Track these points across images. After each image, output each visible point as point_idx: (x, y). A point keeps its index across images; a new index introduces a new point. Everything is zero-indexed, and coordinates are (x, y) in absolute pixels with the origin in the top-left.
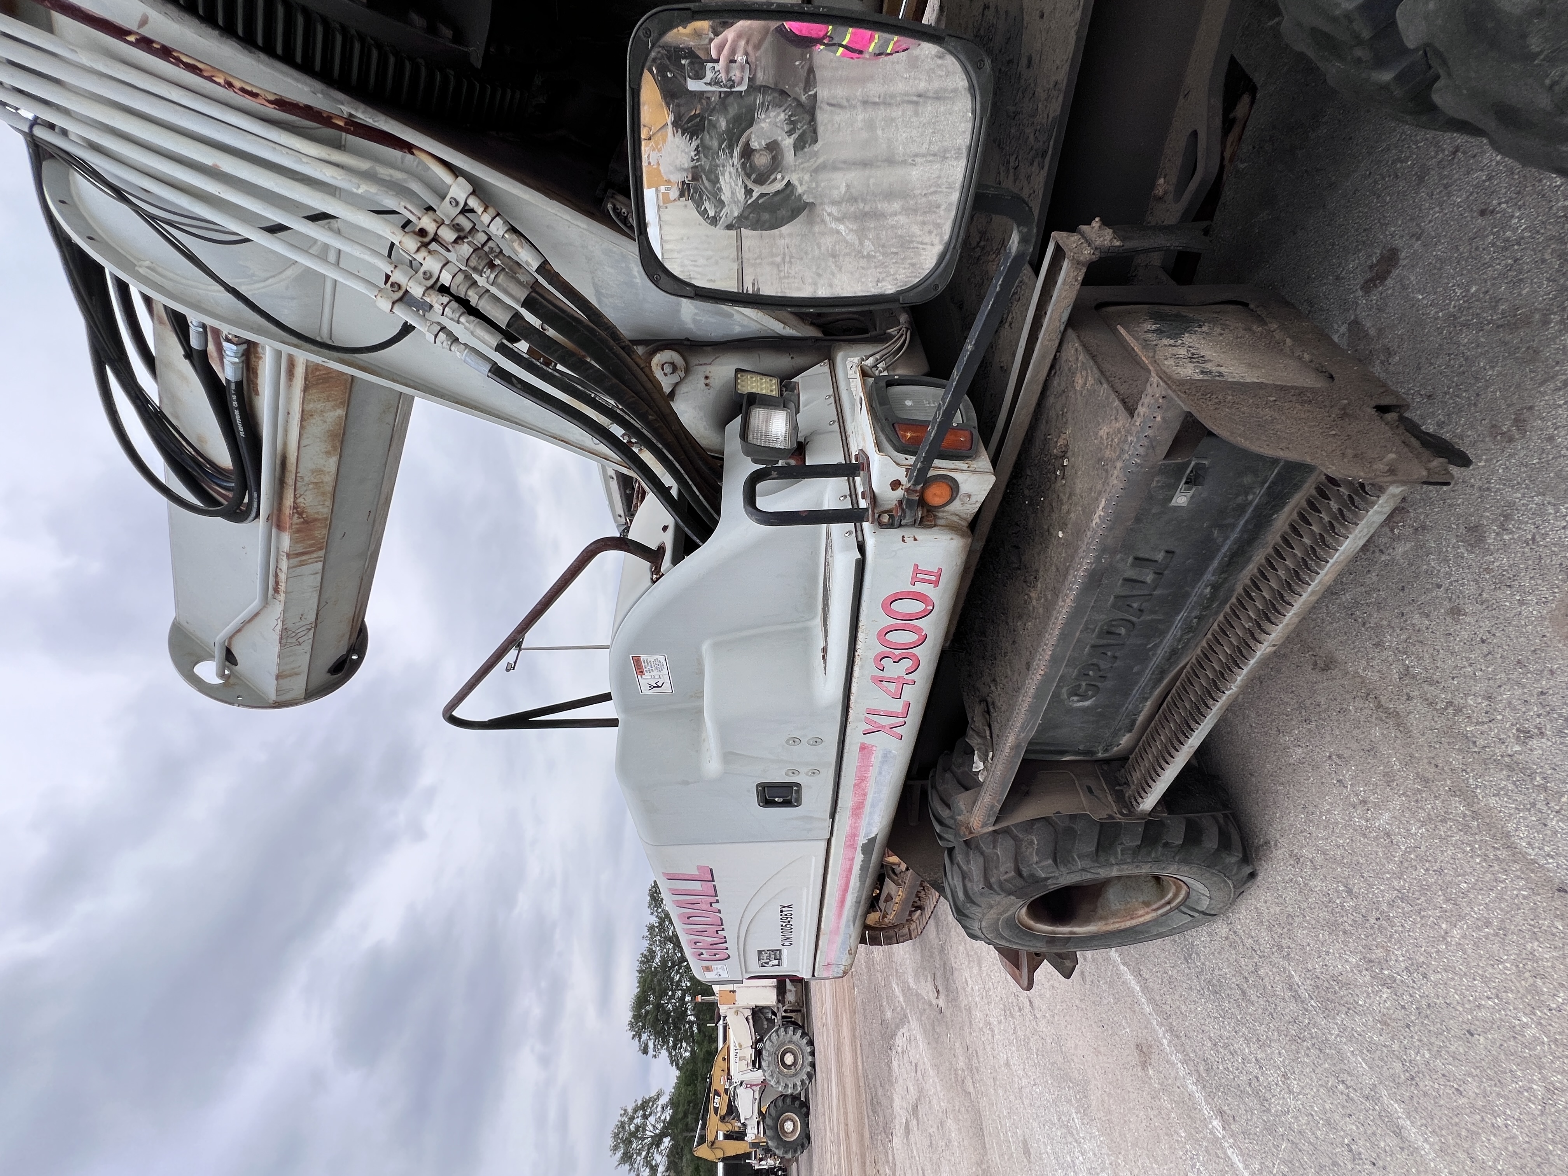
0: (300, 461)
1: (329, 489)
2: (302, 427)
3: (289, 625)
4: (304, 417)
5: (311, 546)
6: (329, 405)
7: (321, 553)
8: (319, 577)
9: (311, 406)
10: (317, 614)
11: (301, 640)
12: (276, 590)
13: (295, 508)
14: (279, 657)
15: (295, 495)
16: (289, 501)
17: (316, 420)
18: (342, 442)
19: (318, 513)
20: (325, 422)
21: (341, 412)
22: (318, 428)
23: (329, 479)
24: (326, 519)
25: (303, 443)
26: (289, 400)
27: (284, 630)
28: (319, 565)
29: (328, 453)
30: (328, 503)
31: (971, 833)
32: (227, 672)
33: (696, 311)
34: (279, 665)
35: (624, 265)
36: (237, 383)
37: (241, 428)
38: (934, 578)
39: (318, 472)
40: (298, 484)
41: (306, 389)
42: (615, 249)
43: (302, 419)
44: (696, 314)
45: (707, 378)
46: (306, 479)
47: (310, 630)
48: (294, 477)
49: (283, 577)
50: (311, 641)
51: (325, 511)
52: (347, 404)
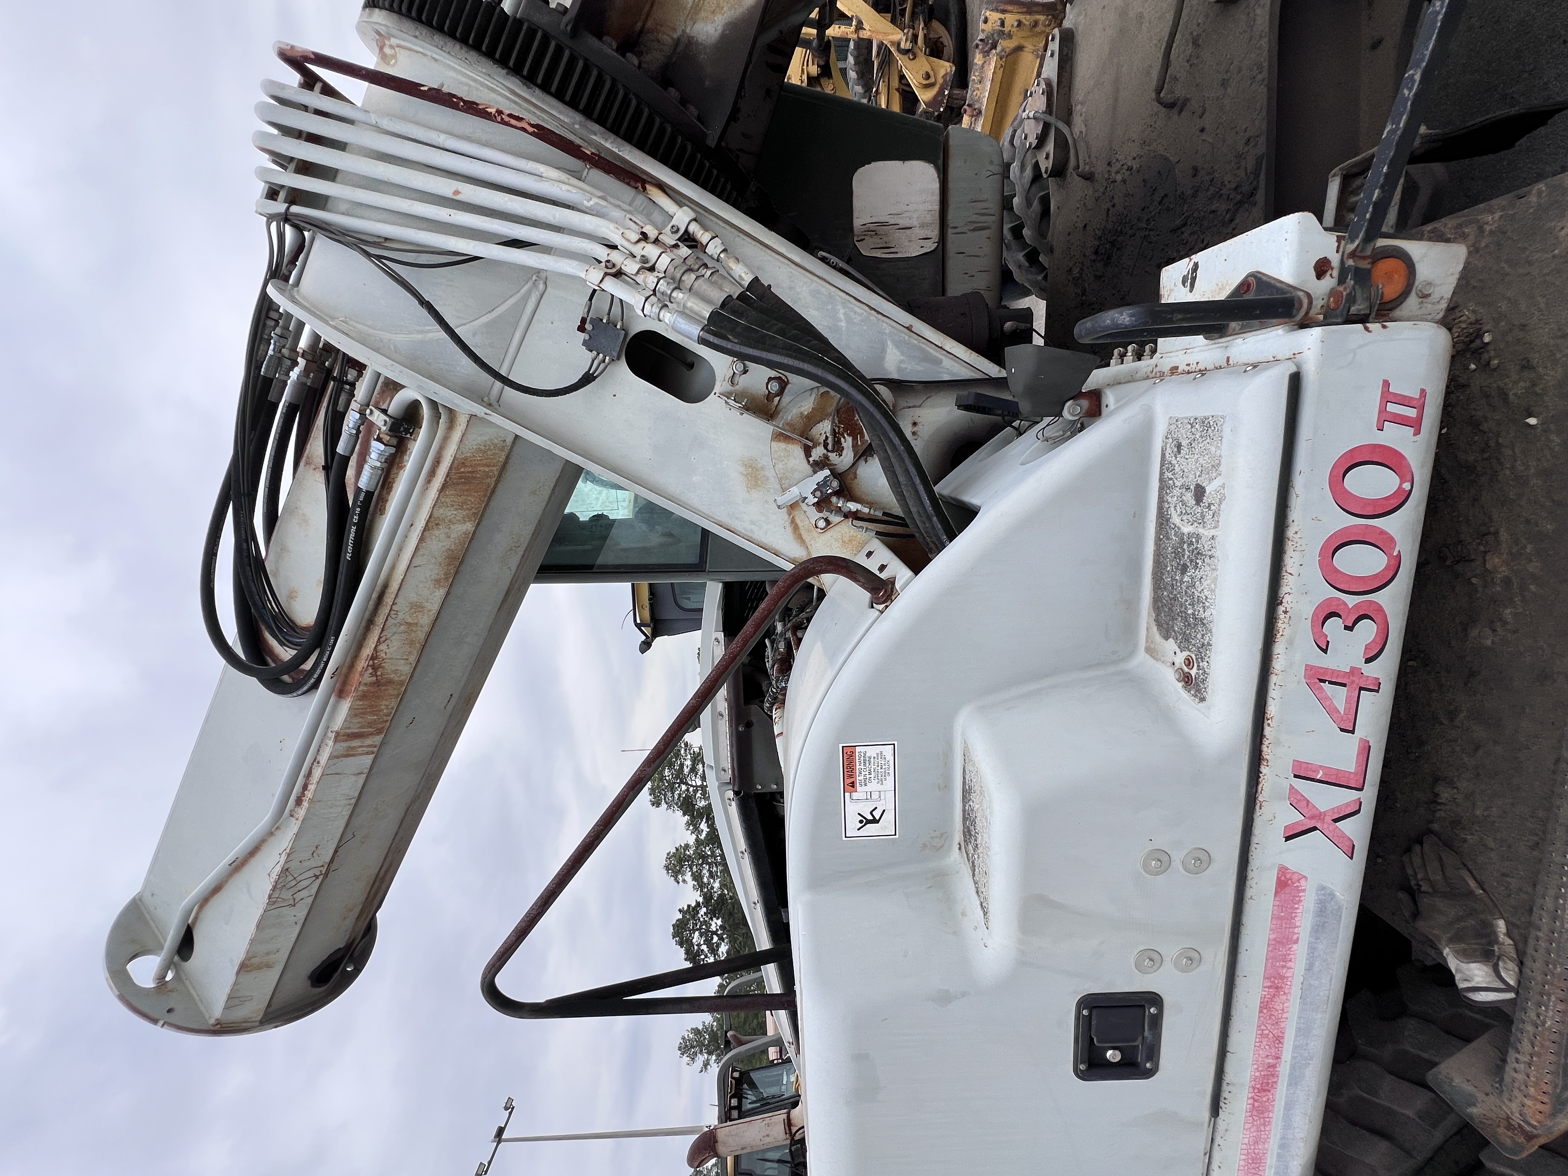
0: (404, 587)
1: (421, 636)
2: (422, 539)
3: (293, 865)
4: (431, 523)
5: (370, 724)
6: (461, 514)
7: (378, 739)
8: (361, 779)
9: (441, 511)
10: (336, 851)
11: (298, 896)
12: (299, 802)
13: (373, 658)
14: (257, 927)
15: (380, 638)
16: (367, 651)
17: (439, 533)
18: (456, 573)
19: (395, 672)
20: (449, 537)
21: (469, 526)
22: (440, 544)
23: (425, 620)
24: (401, 683)
25: (416, 562)
26: (418, 507)
27: (285, 871)
28: (368, 760)
29: (438, 581)
30: (413, 658)
31: (1530, 1137)
32: (170, 976)
33: (902, 358)
34: (252, 942)
35: (829, 307)
36: (367, 492)
37: (350, 549)
38: (1412, 413)
39: (416, 607)
40: (390, 621)
41: (444, 487)
42: (823, 290)
43: (426, 528)
44: (901, 362)
45: (915, 424)
46: (401, 616)
47: (317, 877)
48: (387, 611)
49: (317, 773)
50: (310, 900)
51: (406, 669)
52: (480, 518)
